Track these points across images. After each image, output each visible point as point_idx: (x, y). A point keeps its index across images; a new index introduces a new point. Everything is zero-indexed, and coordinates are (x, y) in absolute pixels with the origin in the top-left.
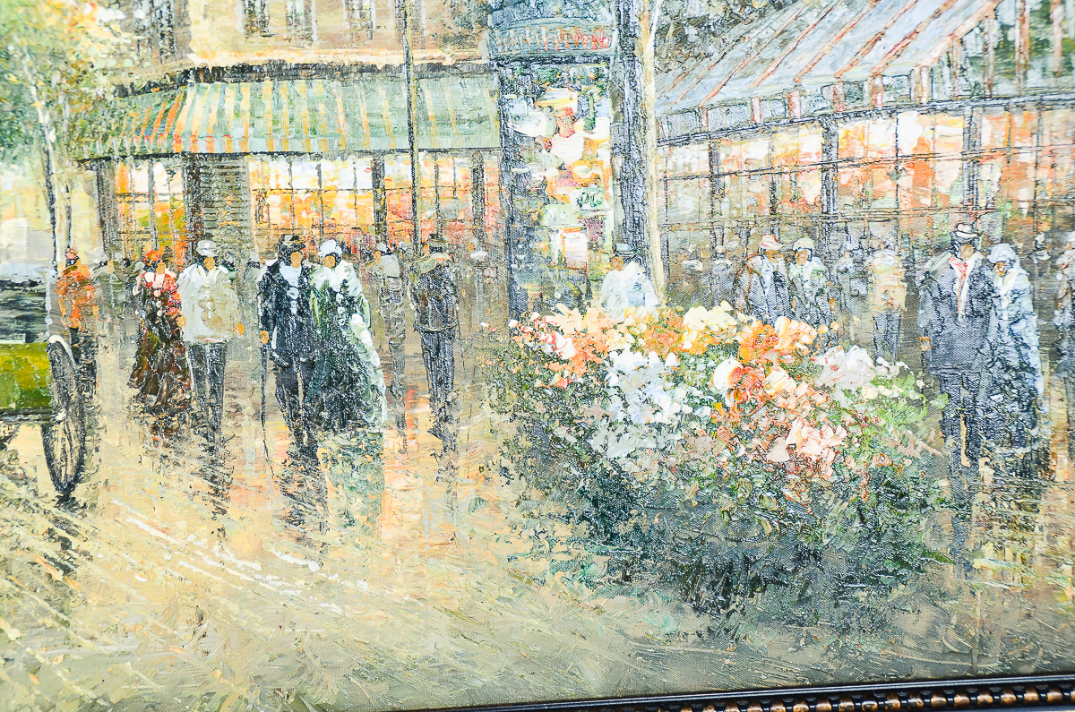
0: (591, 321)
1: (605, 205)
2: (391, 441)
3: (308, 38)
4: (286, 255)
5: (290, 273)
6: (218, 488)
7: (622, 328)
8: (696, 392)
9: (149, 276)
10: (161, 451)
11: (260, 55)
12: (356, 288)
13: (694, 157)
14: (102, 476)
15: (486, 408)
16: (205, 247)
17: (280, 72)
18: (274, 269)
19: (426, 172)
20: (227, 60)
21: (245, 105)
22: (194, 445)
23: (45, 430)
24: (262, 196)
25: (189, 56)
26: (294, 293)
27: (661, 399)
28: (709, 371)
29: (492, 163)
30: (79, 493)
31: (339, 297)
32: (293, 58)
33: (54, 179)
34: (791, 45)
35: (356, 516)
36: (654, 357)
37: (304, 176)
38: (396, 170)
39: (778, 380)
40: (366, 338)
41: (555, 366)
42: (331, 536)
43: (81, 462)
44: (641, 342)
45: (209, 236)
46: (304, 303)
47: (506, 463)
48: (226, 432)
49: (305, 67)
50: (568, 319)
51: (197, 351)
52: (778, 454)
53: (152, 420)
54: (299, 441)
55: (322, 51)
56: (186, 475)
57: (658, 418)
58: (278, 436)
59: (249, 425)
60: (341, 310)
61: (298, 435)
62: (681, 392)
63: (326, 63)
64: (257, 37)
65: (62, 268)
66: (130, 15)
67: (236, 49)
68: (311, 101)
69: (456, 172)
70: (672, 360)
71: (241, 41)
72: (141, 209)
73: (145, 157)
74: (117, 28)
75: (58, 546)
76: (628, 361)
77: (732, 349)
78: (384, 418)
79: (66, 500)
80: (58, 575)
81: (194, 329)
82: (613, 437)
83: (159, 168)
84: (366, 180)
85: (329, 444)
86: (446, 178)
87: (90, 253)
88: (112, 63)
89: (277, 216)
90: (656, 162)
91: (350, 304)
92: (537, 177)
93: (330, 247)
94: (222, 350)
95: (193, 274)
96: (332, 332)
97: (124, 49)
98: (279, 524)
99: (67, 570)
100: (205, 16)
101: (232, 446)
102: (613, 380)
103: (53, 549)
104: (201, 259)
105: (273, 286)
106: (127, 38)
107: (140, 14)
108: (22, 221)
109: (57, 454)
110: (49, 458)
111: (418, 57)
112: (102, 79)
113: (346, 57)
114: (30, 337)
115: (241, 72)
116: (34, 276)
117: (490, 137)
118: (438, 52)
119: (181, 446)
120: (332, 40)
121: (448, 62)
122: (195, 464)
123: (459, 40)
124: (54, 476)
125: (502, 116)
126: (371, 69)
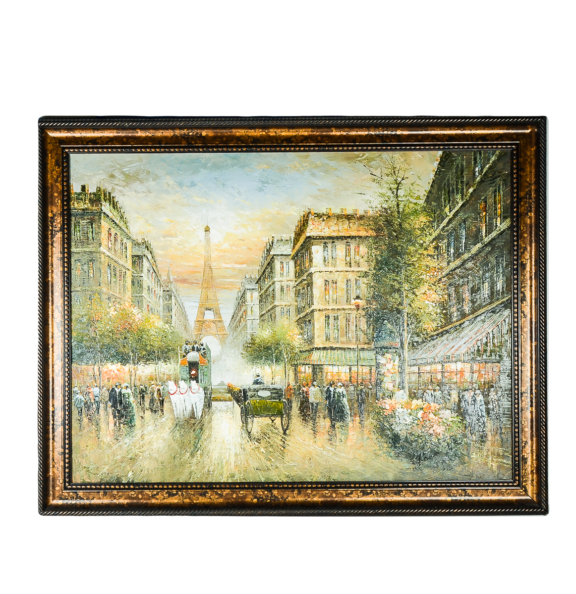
0: (393, 402)
1: (397, 378)
2: (350, 425)
3: (338, 342)
4: (331, 385)
5: (332, 389)
6: (315, 432)
7: (399, 403)
8: (414, 418)
9: (303, 388)
10: (304, 424)
11: (328, 345)
12: (345, 393)
13: (415, 369)
14: (292, 429)
15: (370, 419)
16: (315, 383)
17: (332, 349)
18: (328, 388)
19: (360, 370)
20: (322, 346)
21: (325, 355)
22: (311, 423)
23: (282, 419)
24: (327, 373)
25: (314, 345)
26: (332, 393)
27: (407, 419)
28: (417, 413)
29: (374, 368)
30: (287, 432)
31: (341, 394)
32: (334, 346)
33: (286, 369)
34: (435, 347)
35: (343, 440)
36: (406, 410)
37: (335, 369)
38: (354, 369)
39: (431, 416)
40: (346, 403)
41: (385, 410)
42: (338, 444)
43: (288, 425)
44: (403, 406)
45: (316, 381)
46: (334, 395)
47: (374, 430)
48: (317, 421)
49: (337, 348)
50: (388, 401)
51: (312, 404)
52: (431, 431)
53: (302, 418)
54: (332, 423)
55: (340, 345)
56: (308, 430)
57: (406, 423)
58: (327, 423)
59: (322, 419)
60: (341, 397)
61: (332, 422)
62: (411, 417)
63: (341, 347)
64: (328, 342)
65: (287, 386)
66: (303, 337)
67: (324, 344)
68: (338, 354)
69: (366, 370)
70: (409, 410)
71: (324, 343)
72: (303, 375)
73: (304, 364)
74: (300, 339)
75: (283, 443)
76: (400, 410)
77: (422, 409)
78: (349, 420)
79: (285, 433)
80: (282, 449)
81: (312, 399)
82: (397, 426)
83: (307, 367)
84: (348, 371)
85: (338, 424)
86: (364, 371)
87: (292, 383)
88: (299, 346)
89: (329, 377)
90: (407, 369)
91: (343, 396)
92: (383, 371)
93: (340, 384)
94: (317, 404)
95: (312, 388)
96: (339, 401)
97: (302, 343)
98: (327, 441)
99: (284, 448)
100: (318, 337)
101: (318, 424)
102: (397, 414)
103: (281, 443)
104: (314, 385)
105: (328, 391)
106: (303, 341)
107: (305, 337)
108: (280, 377)
109: (284, 424)
110: (282, 424)
111: (360, 347)
112: (297, 349)
113: (345, 346)
114: (280, 400)
115: (324, 348)
116: (281, 388)
117: (373, 363)
118: (364, 346)
119: (308, 423)
120: (343, 343)
121: (366, 348)
122: (311, 427)
123: (368, 344)
124: (283, 428)
125: (376, 359)
126: (350, 349)
